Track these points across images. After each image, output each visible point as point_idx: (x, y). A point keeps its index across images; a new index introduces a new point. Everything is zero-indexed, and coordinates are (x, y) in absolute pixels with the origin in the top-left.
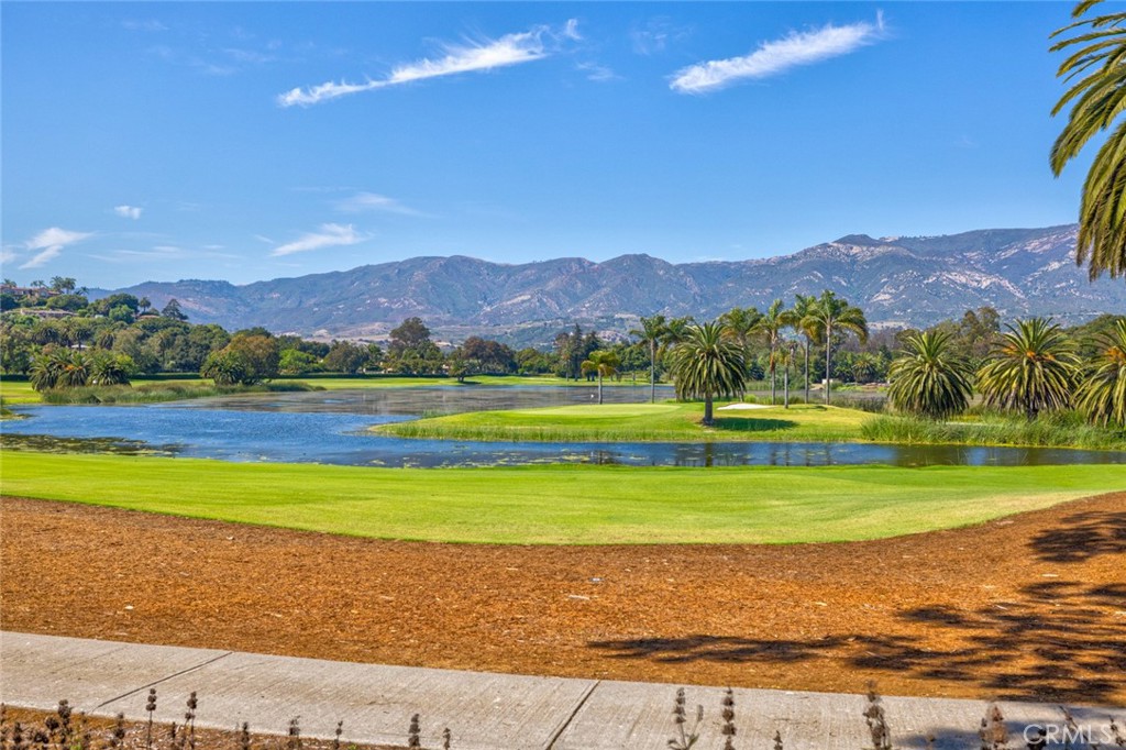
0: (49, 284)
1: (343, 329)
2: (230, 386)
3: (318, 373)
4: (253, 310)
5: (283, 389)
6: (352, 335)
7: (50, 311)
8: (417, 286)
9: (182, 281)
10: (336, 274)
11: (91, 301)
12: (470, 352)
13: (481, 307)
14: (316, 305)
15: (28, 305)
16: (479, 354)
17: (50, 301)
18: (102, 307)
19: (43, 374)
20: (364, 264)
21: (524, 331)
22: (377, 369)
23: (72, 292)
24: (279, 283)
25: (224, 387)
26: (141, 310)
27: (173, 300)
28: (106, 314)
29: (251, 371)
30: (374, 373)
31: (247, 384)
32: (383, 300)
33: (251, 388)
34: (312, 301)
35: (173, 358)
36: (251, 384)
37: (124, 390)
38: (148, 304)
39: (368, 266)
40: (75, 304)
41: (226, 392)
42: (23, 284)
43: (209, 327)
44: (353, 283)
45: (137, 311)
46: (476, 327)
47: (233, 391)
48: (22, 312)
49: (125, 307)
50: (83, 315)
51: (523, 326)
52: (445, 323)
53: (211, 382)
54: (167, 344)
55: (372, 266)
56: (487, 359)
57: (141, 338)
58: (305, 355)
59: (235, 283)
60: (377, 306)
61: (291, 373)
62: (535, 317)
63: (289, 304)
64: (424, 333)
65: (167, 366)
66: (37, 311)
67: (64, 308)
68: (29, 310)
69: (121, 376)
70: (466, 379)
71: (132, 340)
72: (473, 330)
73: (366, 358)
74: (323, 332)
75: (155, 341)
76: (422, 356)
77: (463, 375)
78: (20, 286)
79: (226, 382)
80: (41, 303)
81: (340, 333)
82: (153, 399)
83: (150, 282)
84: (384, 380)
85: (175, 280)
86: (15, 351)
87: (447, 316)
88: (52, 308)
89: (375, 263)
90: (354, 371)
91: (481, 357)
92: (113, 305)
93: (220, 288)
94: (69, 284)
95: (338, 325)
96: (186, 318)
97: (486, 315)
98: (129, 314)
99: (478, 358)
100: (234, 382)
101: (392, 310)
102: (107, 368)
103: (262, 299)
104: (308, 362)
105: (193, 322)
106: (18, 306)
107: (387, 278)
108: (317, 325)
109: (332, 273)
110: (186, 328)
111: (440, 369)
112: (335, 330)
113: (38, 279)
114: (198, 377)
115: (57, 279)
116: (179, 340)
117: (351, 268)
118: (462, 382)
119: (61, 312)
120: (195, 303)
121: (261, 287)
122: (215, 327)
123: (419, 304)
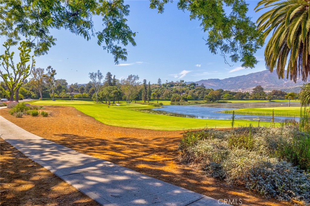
0: (179, 81)
1: (245, 89)
2: (209, 102)
3: (233, 99)
4: (224, 85)
5: (221, 102)
6: (248, 90)
7: (179, 87)
8: (265, 77)
9: (209, 79)
10: (244, 76)
11: (187, 84)
12: (273, 94)
13: (284, 82)
14: (239, 83)
15: (175, 86)
16: (276, 94)
17: (179, 85)
18: (189, 86)
19: (173, 99)
20: (251, 73)
21: (296, 88)
22: (248, 98)
23: (184, 83)
24: (230, 78)
25: (208, 102)
26: (196, 86)
27: (203, 84)
28: (189, 87)
29: (214, 98)
30: (247, 99)
31: (213, 101)
32: (256, 81)
33: (214, 102)
34: (238, 82)
35: (201, 96)
36: (214, 101)
37: (186, 102)
38: (198, 85)
39: (252, 73)
40: (184, 85)
41: (208, 103)
42: (175, 82)
43: (210, 89)
44: (248, 78)
45: (195, 86)
46: (282, 87)
47: (210, 103)
48: (174, 87)
49: (193, 85)
50: (185, 87)
51: (296, 86)
52: (273, 86)
53: (206, 101)
54: (199, 93)
55: (253, 73)
56: (279, 95)
57: (194, 92)
58: (230, 95)
59: (220, 79)
60: (254, 83)
61: (226, 99)
62: (300, 84)
63: (233, 83)
64: (262, 89)
65: (200, 97)
66: (177, 87)
67: (182, 86)
68: (175, 87)
69: (186, 100)
70: (271, 100)
71: (192, 92)
72: (281, 88)
73: (245, 95)
74: (240, 89)
75: (197, 92)
76: (260, 95)
77: (271, 99)
78: (174, 82)
79: (208, 101)
80: (178, 85)
81: (245, 90)
82: (191, 104)
83: (202, 80)
84: (249, 100)
85: (208, 79)
86: (170, 95)
87: (273, 85)
88: (180, 86)
89: (254, 72)
90: (242, 98)
91: (277, 95)
92: (191, 85)
93: (217, 80)
94: (183, 81)
95: (244, 88)
96: (205, 87)
97: (285, 84)
98: (194, 87)
99: (276, 95)
100: (210, 101)
101: (258, 84)
102: (183, 98)
103: (226, 82)
104: (231, 96)
105: (207, 88)
106: (174, 86)
107: (257, 76)
108: (239, 88)
109: (243, 76)
110: (205, 89)
111: (264, 98)
112: (244, 89)
113: (177, 81)
114: (203, 100)
115: (181, 80)
116: (202, 92)
117: (248, 74)
118: (270, 101)
119: (181, 87)
120: (212, 84)
121: (226, 79)
122: (211, 89)
123: (265, 82)
